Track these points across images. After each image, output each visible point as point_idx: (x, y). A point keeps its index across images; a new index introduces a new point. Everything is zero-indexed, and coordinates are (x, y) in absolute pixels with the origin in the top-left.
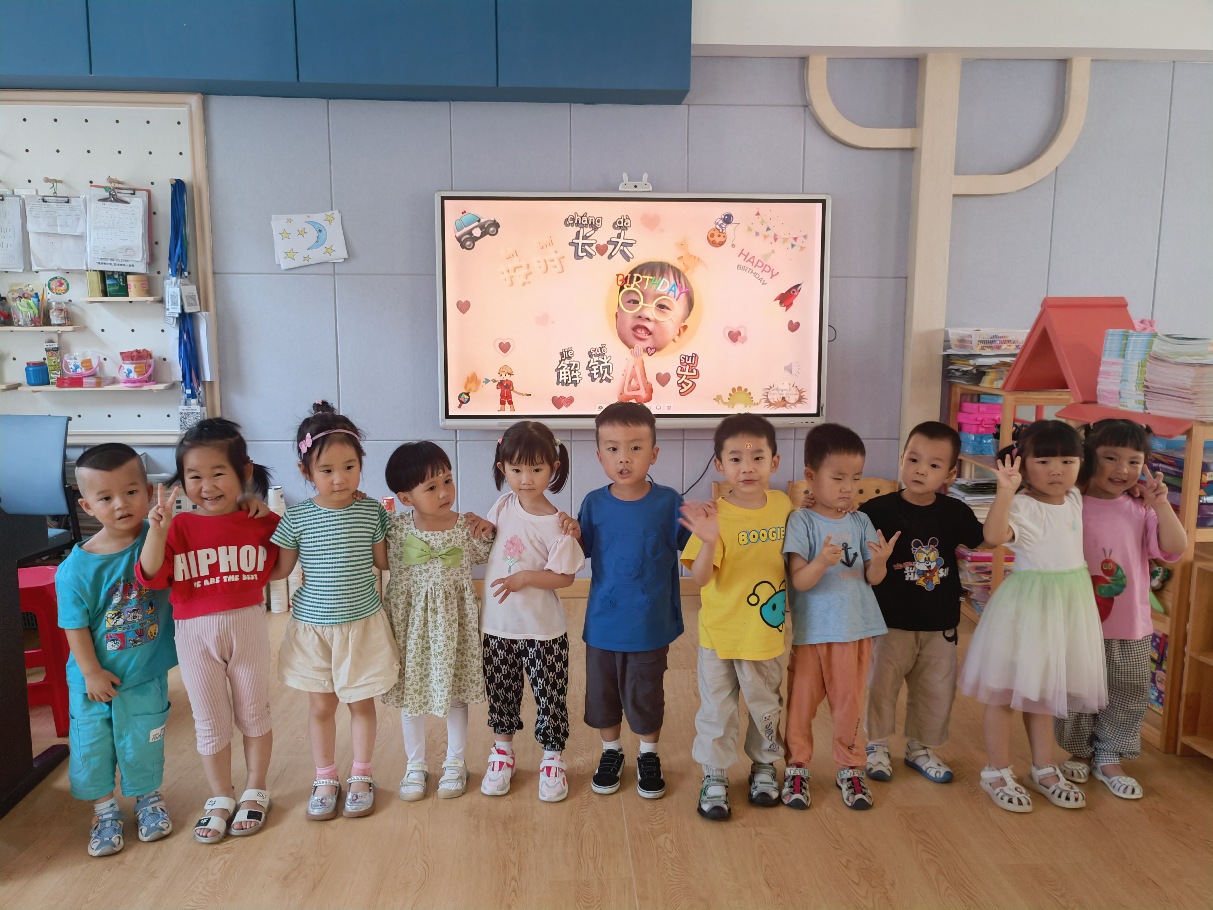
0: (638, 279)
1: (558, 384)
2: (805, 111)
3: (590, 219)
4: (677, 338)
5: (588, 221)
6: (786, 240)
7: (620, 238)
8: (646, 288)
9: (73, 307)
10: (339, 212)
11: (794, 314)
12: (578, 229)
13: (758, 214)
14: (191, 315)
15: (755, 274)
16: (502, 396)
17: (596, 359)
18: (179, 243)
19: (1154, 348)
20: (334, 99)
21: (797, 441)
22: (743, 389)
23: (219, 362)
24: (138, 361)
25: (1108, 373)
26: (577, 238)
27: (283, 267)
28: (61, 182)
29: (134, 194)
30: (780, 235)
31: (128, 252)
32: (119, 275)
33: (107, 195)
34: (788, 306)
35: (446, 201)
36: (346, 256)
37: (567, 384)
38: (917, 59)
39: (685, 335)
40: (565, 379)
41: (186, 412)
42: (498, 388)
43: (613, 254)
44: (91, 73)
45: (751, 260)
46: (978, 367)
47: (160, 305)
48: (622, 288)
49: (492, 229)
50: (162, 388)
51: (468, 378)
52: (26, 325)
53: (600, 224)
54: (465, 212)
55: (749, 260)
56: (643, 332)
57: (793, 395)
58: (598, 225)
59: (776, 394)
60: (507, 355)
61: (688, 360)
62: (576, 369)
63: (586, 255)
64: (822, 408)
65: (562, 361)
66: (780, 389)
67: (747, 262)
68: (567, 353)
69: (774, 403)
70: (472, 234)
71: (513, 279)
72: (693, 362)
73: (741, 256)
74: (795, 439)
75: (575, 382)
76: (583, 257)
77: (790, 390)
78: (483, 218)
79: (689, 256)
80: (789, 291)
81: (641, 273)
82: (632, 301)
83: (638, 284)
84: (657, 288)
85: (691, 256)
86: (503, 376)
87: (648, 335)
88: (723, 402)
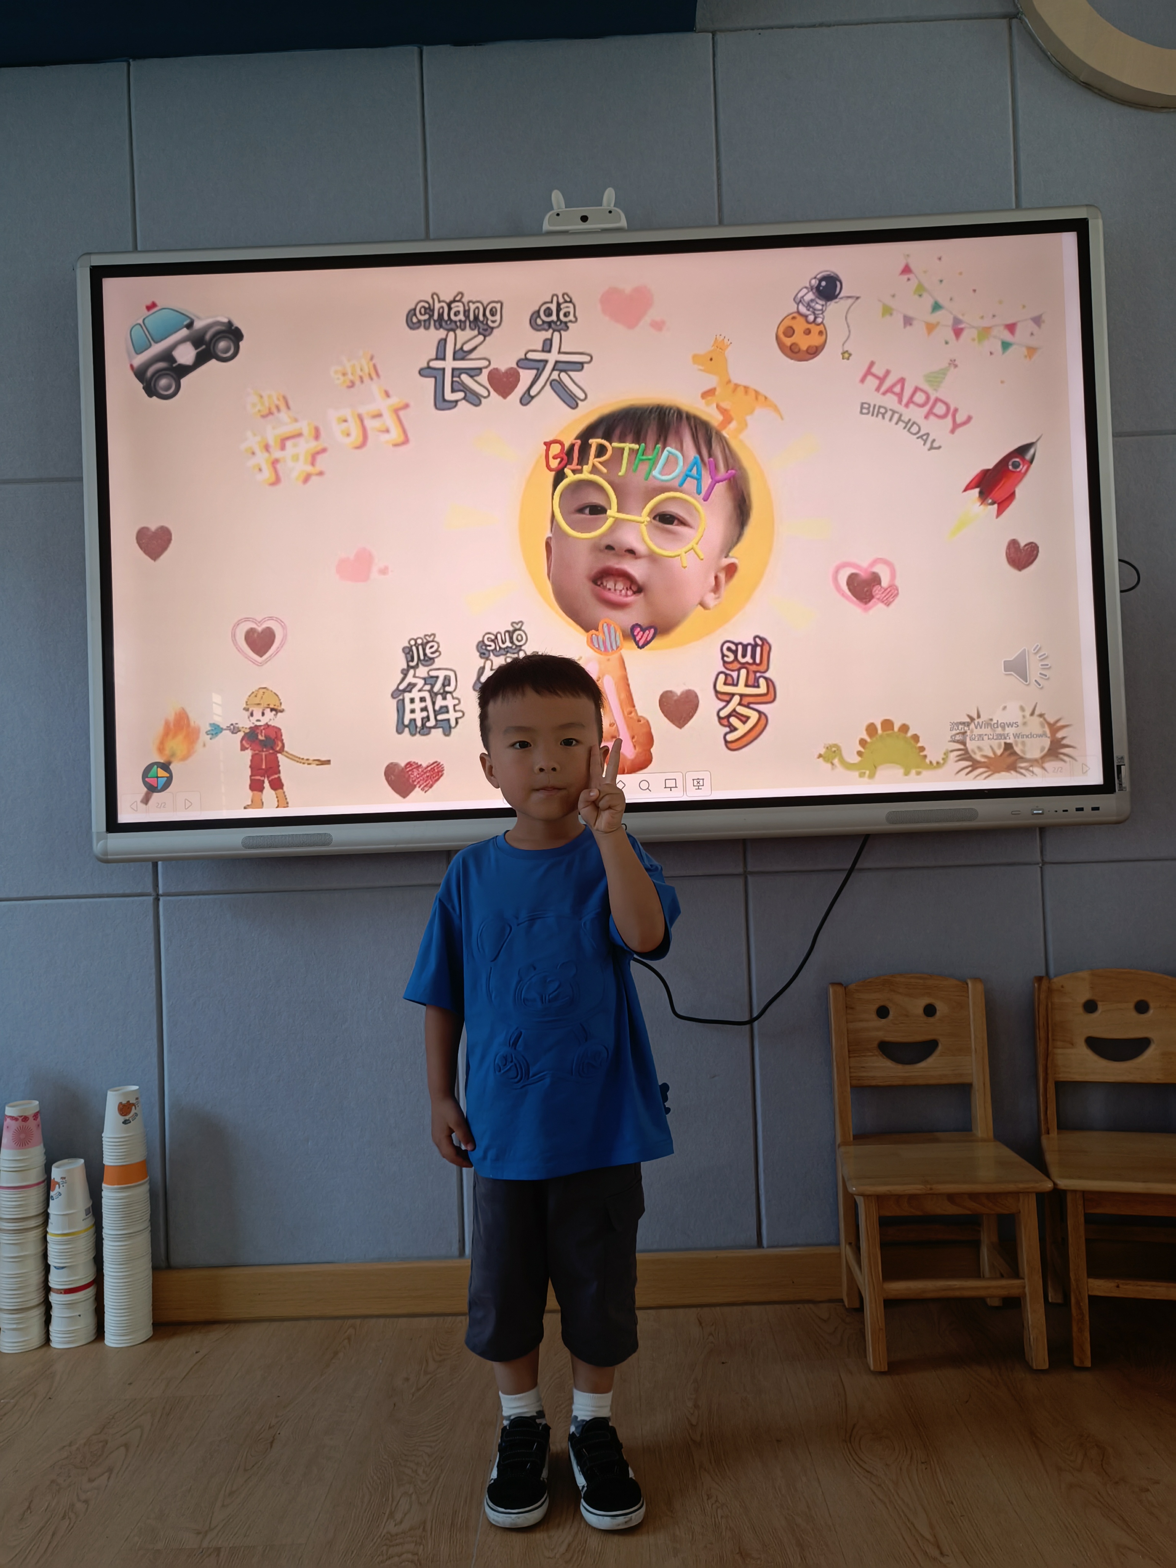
1: (399, 731)
2: (1010, 28)
3: (472, 307)
4: (710, 598)
5: (466, 313)
6: (985, 332)
7: (549, 351)
8: (620, 474)
11: (1020, 522)
12: (442, 333)
13: (907, 270)
15: (909, 424)
16: (255, 768)
22: (897, 726)
26: (440, 356)
30: (970, 319)
34: (1003, 504)
35: (107, 276)
37: (425, 730)
39: (729, 589)
40: (419, 716)
42: (243, 749)
43: (533, 392)
45: (897, 389)
49: (222, 344)
51: (167, 724)
53: (498, 317)
54: (154, 305)
55: (890, 390)
56: (620, 586)
57: (1035, 736)
58: (493, 322)
59: (987, 736)
60: (266, 661)
61: (744, 656)
62: (448, 689)
63: (464, 398)
64: (1119, 767)
65: (408, 670)
66: (996, 722)
67: (884, 393)
68: (420, 648)
69: (983, 760)
70: (172, 360)
71: (279, 466)
72: (758, 660)
73: (870, 378)
74: (1044, 863)
75: (445, 724)
76: (456, 402)
77: (1025, 724)
78: (199, 318)
79: (731, 386)
80: (1004, 463)
81: (608, 437)
82: (586, 507)
83: (600, 463)
84: (651, 471)
85: (737, 386)
86: (257, 714)
87: (634, 593)
88: (843, 762)
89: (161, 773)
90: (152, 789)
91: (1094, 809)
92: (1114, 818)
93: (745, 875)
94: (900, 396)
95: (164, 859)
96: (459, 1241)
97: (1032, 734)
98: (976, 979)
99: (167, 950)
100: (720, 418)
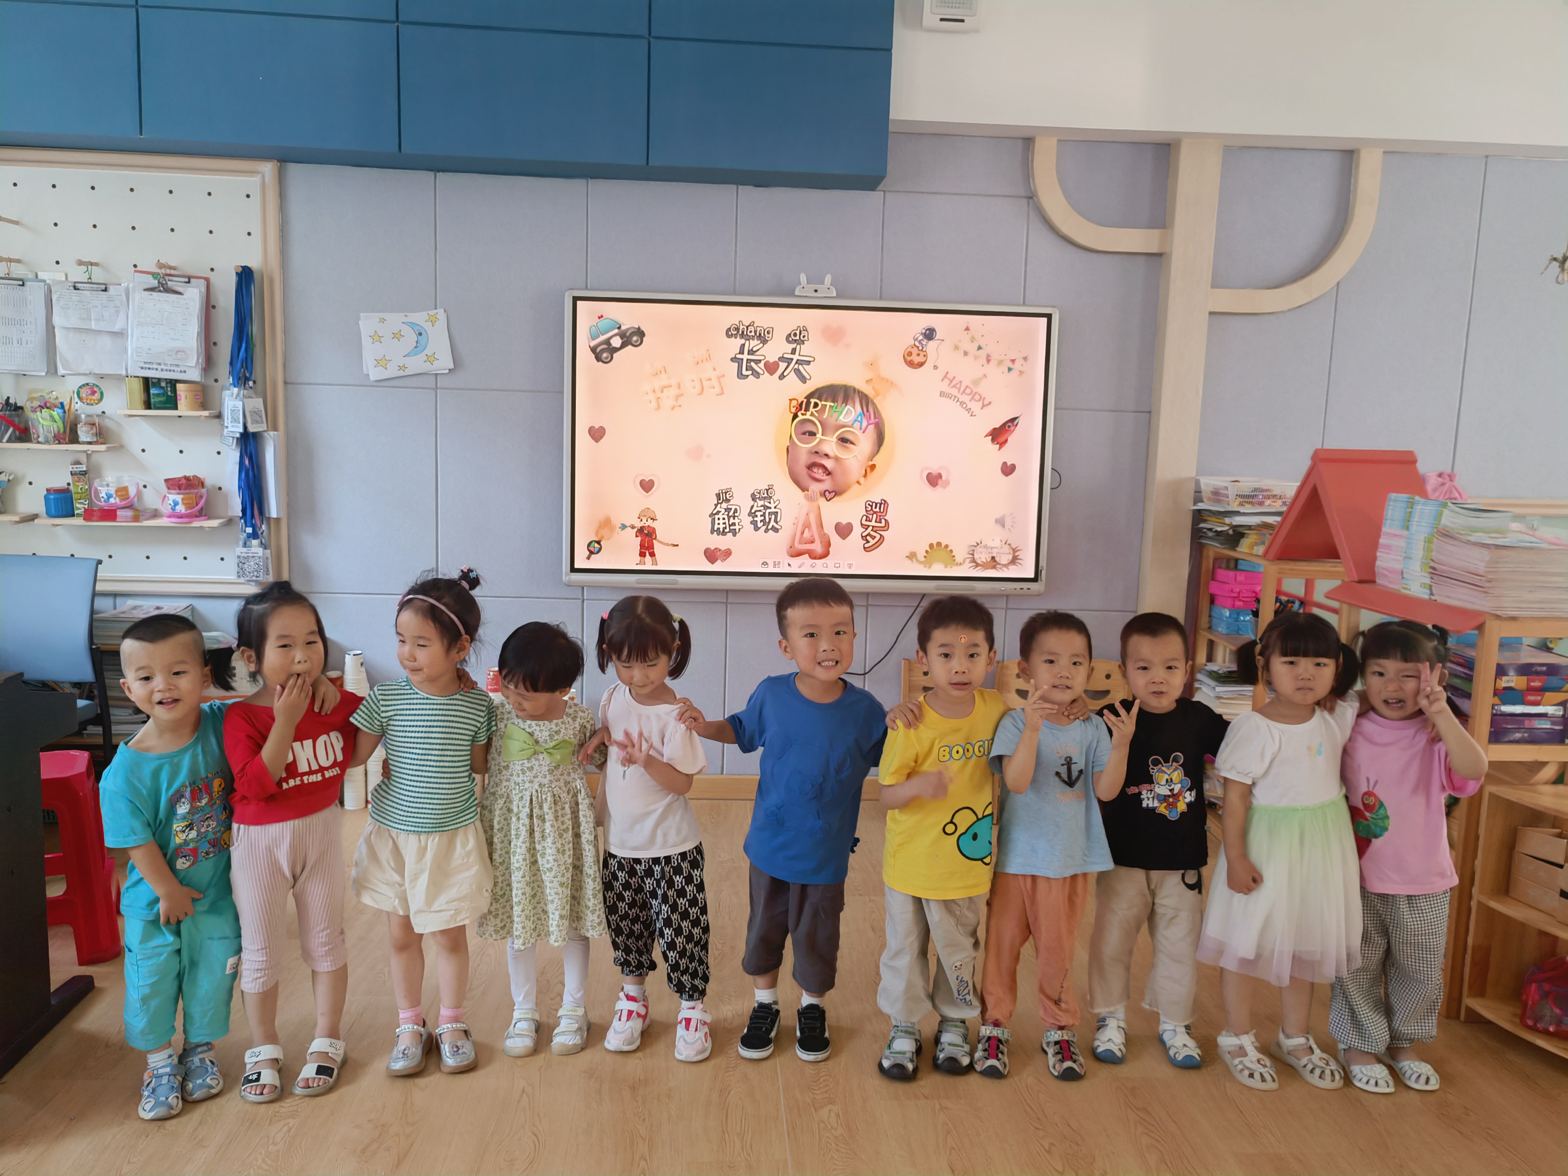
0: (816, 405)
1: (712, 533)
2: (1028, 203)
3: (759, 329)
4: (862, 480)
5: (755, 332)
6: (1000, 362)
7: (794, 354)
8: (825, 417)
9: (106, 420)
10: (445, 311)
11: (1008, 454)
12: (743, 341)
13: (967, 329)
14: (256, 436)
15: (962, 403)
16: (642, 546)
17: (761, 503)
18: (244, 345)
19: (1444, 521)
20: (444, 171)
21: (1009, 612)
22: (943, 545)
23: (288, 494)
24: (187, 491)
25: (1388, 547)
26: (742, 352)
27: (372, 378)
28: (96, 264)
29: (189, 282)
30: (995, 357)
31: (180, 355)
32: (167, 383)
33: (155, 283)
34: (1002, 444)
35: (579, 303)
36: (452, 366)
37: (724, 533)
38: (1169, 144)
39: (872, 476)
40: (721, 526)
41: (246, 555)
42: (637, 536)
43: (785, 374)
44: (141, 135)
45: (958, 386)
46: (1234, 527)
47: (217, 420)
48: (795, 416)
49: (635, 338)
50: (216, 525)
51: (600, 523)
52: (47, 442)
53: (770, 335)
54: (602, 316)
55: (955, 386)
56: (820, 471)
57: (1006, 554)
58: (768, 337)
59: (984, 553)
60: (649, 495)
61: (876, 508)
62: (736, 514)
63: (752, 374)
64: (1041, 572)
65: (718, 504)
66: (989, 546)
67: (952, 387)
68: (725, 494)
69: (981, 563)
70: (610, 344)
71: (660, 401)
72: (882, 511)
73: (945, 380)
74: (1007, 608)
75: (733, 530)
76: (748, 376)
77: (1001, 548)
78: (624, 324)
79: (880, 378)
80: (1003, 425)
81: (820, 398)
82: (807, 432)
83: (815, 411)
84: (839, 417)
85: (882, 379)
86: (644, 521)
87: (827, 475)
88: (917, 560)
89: (596, 545)
91: (1028, 588)
92: (1037, 593)
93: (867, 606)
94: (959, 389)
95: (588, 586)
97: (1005, 552)
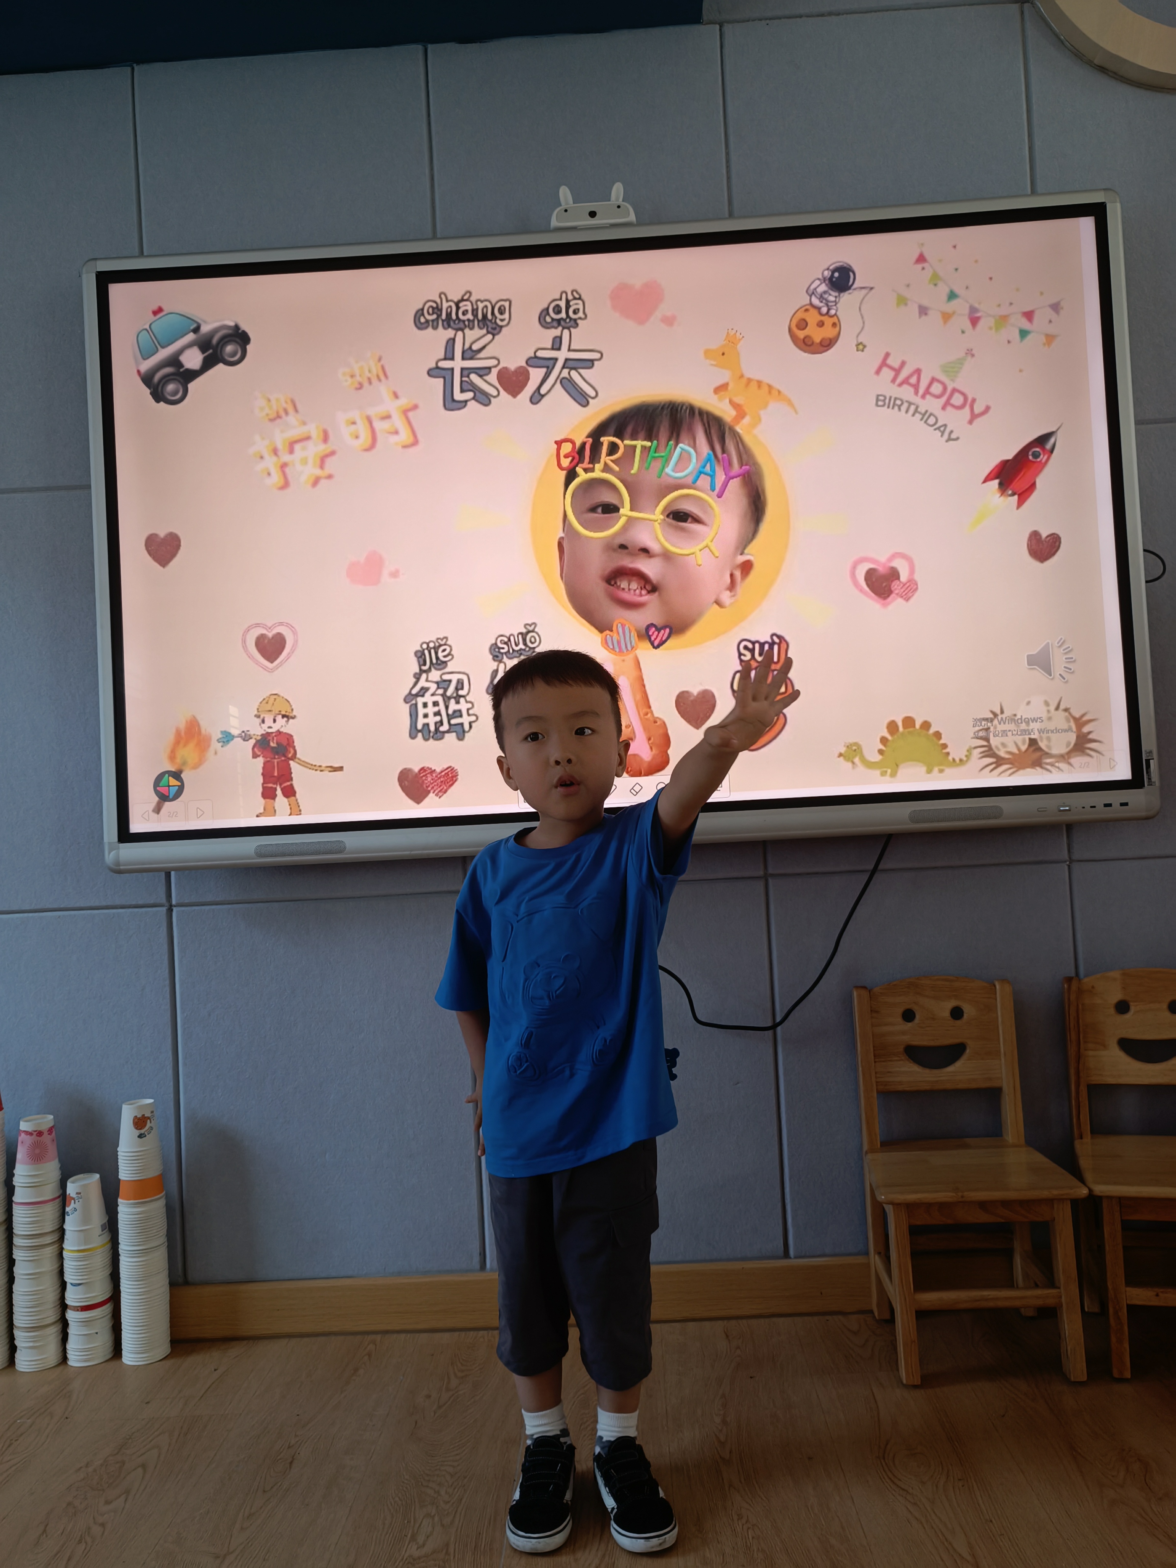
0: (613, 449)
1: (413, 736)
2: (1022, 13)
3: (481, 305)
4: (726, 596)
5: (475, 312)
6: (1003, 320)
7: (559, 349)
8: (633, 472)
11: (1042, 513)
12: (450, 333)
15: (926, 416)
16: (267, 775)
22: (919, 723)
26: (449, 355)
30: (987, 308)
34: (1023, 496)
35: (111, 288)
37: (438, 735)
39: (745, 587)
40: (432, 720)
42: (255, 756)
43: (543, 391)
45: (913, 380)
48: (571, 476)
49: (229, 348)
51: (178, 733)
53: (506, 316)
54: (160, 310)
55: (906, 381)
56: (634, 585)
57: (1060, 731)
58: (502, 320)
59: (1011, 732)
60: (277, 667)
62: (461, 693)
63: (474, 398)
64: (1148, 761)
65: (420, 675)
66: (1020, 717)
67: (900, 385)
68: (433, 651)
69: (1007, 756)
70: (179, 365)
71: (287, 470)
73: (885, 370)
75: (458, 728)
76: (466, 402)
77: (1050, 719)
78: (205, 322)
79: (744, 381)
80: (1023, 453)
81: (620, 434)
82: (599, 506)
83: (612, 461)
84: (663, 468)
85: (749, 380)
86: (269, 721)
87: (649, 592)
88: (864, 761)
89: (173, 782)
90: (164, 798)
91: (1122, 804)
92: (1144, 814)
93: (766, 878)
94: (916, 387)
95: (176, 869)
96: (480, 1254)
97: (1058, 729)
98: (1004, 980)
99: (180, 961)
100: (733, 413)
